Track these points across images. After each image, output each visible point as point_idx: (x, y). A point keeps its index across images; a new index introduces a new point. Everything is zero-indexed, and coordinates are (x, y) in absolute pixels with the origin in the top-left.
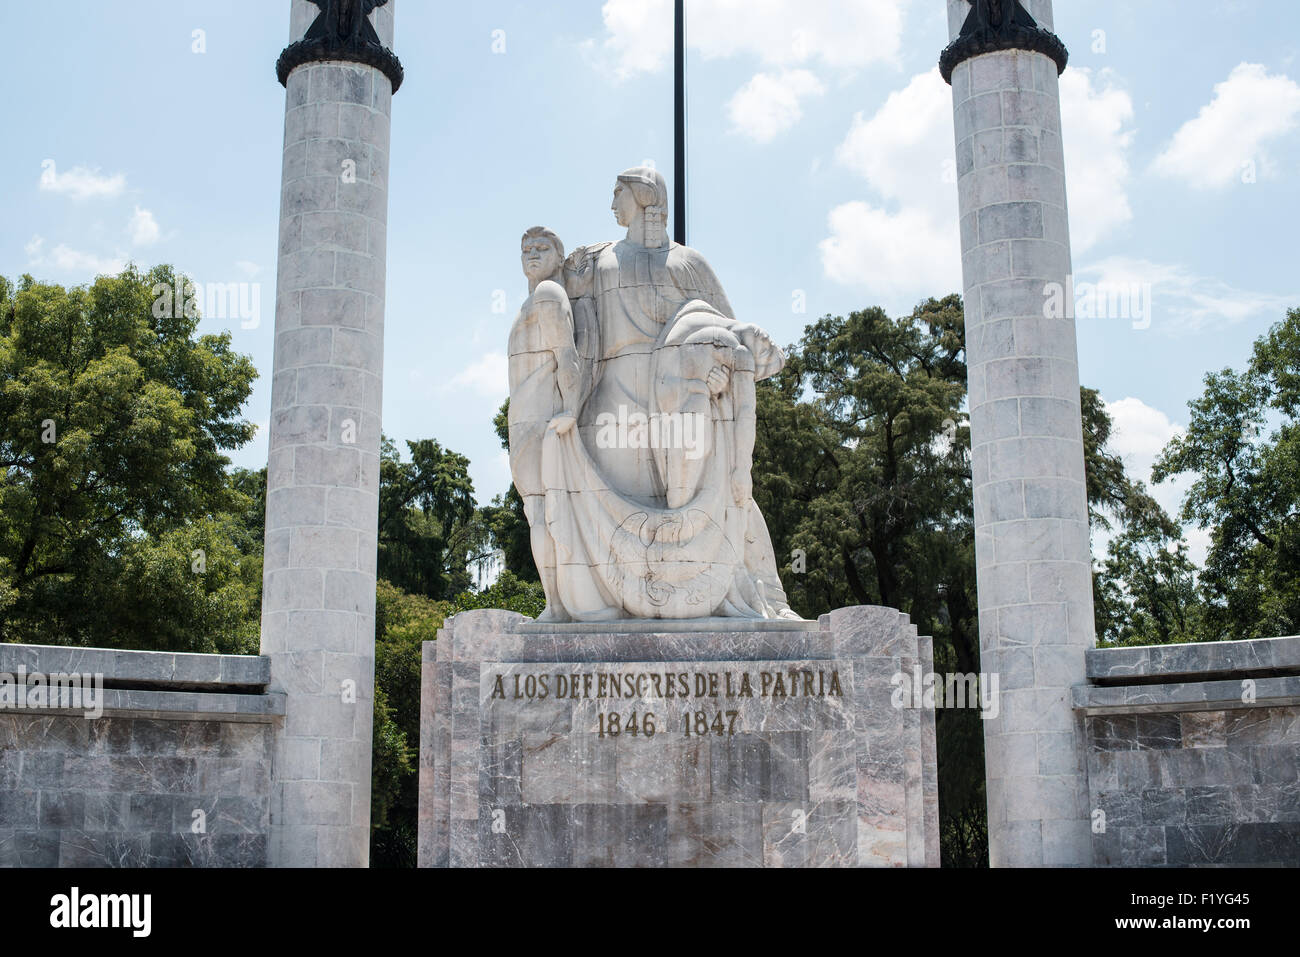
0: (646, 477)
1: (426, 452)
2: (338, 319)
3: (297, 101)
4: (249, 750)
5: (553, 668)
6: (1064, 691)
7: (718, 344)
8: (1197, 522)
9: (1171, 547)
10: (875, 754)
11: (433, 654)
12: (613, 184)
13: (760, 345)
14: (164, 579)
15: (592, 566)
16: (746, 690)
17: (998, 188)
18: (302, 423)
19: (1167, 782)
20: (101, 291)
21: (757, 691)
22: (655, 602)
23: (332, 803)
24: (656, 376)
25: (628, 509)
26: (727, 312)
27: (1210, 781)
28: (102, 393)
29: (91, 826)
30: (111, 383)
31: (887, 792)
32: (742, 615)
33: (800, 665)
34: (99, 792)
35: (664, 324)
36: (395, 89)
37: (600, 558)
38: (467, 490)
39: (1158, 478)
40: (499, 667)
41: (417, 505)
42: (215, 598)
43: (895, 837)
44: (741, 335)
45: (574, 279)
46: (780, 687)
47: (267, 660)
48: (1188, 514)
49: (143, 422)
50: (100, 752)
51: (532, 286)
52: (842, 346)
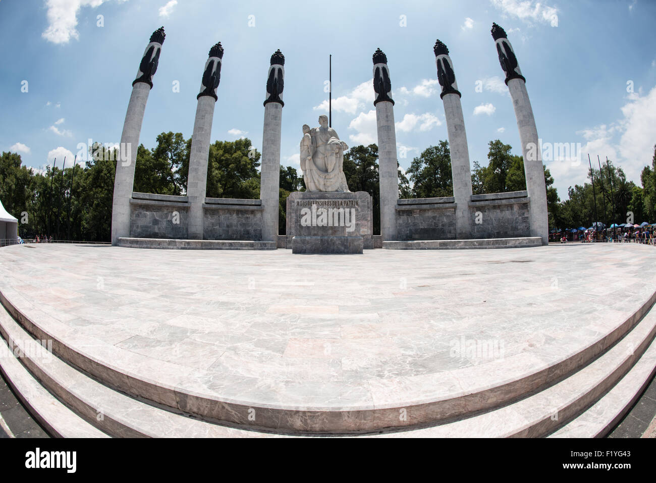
0: (324, 168)
1: (289, 168)
2: (273, 144)
3: (266, 109)
4: (258, 215)
5: (307, 200)
6: (394, 206)
7: (337, 144)
8: (412, 181)
9: (407, 185)
10: (362, 216)
11: (288, 199)
12: (319, 117)
13: (344, 145)
14: (246, 188)
15: (315, 183)
16: (341, 204)
17: (384, 123)
18: (267, 161)
19: (410, 221)
20: (236, 142)
21: (343, 205)
22: (325, 189)
23: (272, 224)
24: (326, 149)
25: (321, 173)
26: (339, 139)
27: (416, 221)
28: (236, 158)
29: (234, 228)
30: (237, 156)
31: (364, 222)
32: (341, 191)
33: (351, 200)
34: (235, 222)
35: (327, 141)
36: (283, 107)
37: (316, 181)
38: (296, 174)
39: (406, 174)
40: (298, 200)
41: (288, 177)
42: (254, 191)
43: (366, 230)
44: (341, 143)
45: (312, 133)
46: (347, 204)
47: (261, 200)
48: (410, 180)
49: (243, 163)
50: (235, 216)
51: (304, 134)
52: (357, 151)
